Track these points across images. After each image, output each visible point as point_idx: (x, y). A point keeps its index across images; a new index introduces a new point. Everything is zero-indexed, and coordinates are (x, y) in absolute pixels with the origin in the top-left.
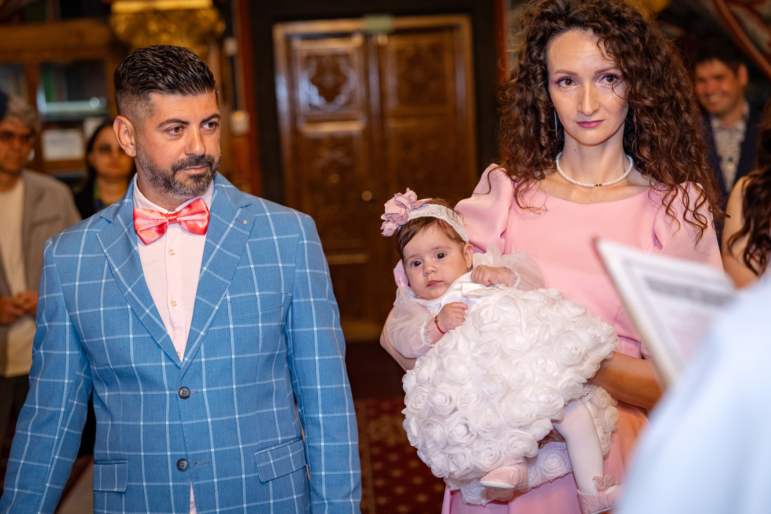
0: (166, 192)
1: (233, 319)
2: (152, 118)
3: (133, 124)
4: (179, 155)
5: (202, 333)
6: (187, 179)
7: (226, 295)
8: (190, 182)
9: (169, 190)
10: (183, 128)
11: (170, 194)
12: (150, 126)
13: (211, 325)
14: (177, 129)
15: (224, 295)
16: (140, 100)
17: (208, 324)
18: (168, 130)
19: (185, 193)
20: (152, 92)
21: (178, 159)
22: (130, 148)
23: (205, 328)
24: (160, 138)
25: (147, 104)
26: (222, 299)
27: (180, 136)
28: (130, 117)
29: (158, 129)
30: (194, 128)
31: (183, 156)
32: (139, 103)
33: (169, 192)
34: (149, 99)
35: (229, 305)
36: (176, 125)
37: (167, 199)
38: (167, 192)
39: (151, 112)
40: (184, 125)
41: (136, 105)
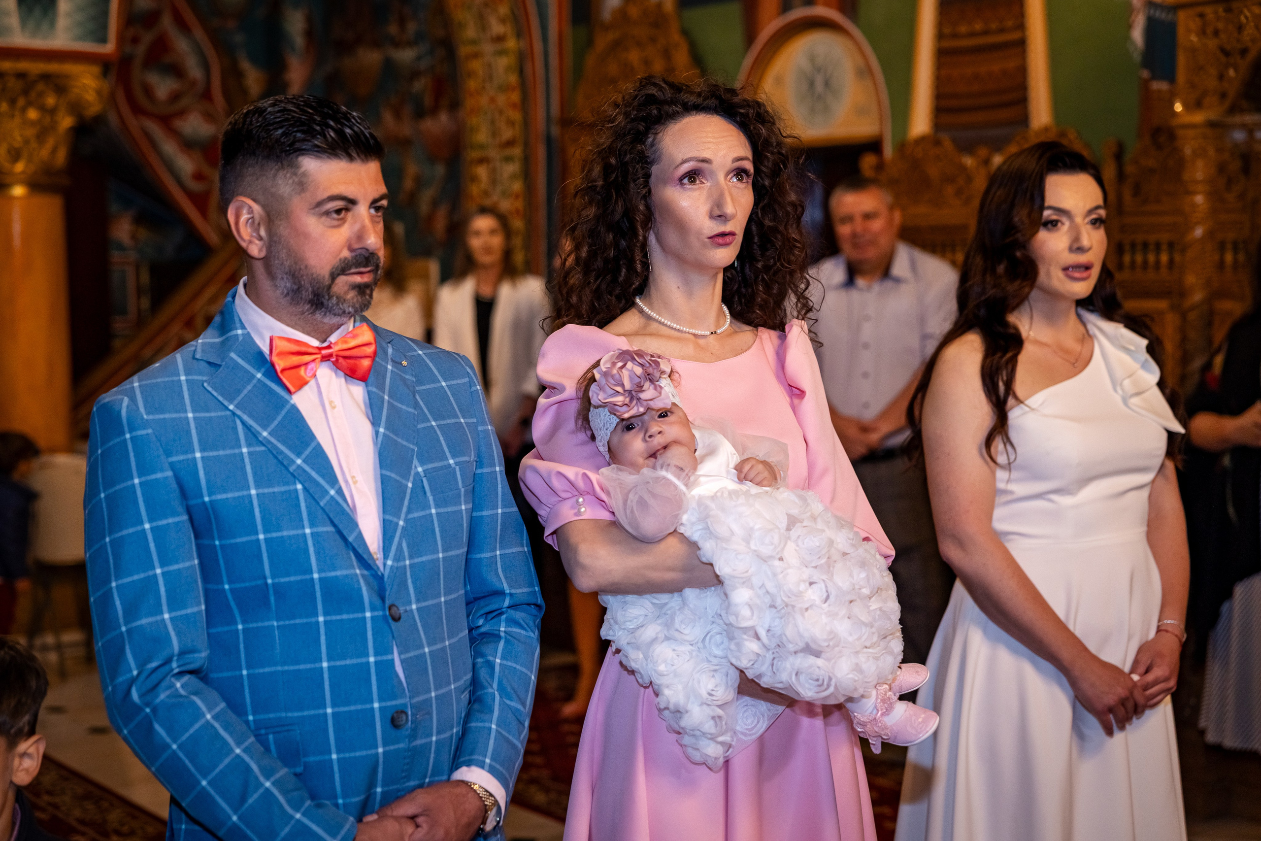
0: (311, 313)
1: (434, 500)
2: (303, 195)
3: (264, 207)
4: (341, 251)
5: (401, 523)
6: (349, 289)
7: (416, 467)
8: (351, 295)
9: (317, 308)
10: (347, 210)
11: (318, 316)
12: (299, 206)
13: (409, 511)
14: (338, 211)
15: (413, 467)
16: (282, 168)
17: (405, 509)
18: (327, 213)
19: (344, 312)
20: (303, 154)
21: (339, 258)
22: (256, 244)
23: (403, 516)
24: (313, 224)
25: (295, 174)
26: (413, 473)
27: (343, 220)
28: (260, 197)
29: (313, 211)
30: (363, 210)
31: (346, 254)
32: (281, 173)
33: (318, 312)
34: (298, 167)
35: (424, 480)
36: (339, 204)
37: (312, 324)
38: (313, 313)
39: (302, 185)
40: (350, 206)
41: (275, 175)
